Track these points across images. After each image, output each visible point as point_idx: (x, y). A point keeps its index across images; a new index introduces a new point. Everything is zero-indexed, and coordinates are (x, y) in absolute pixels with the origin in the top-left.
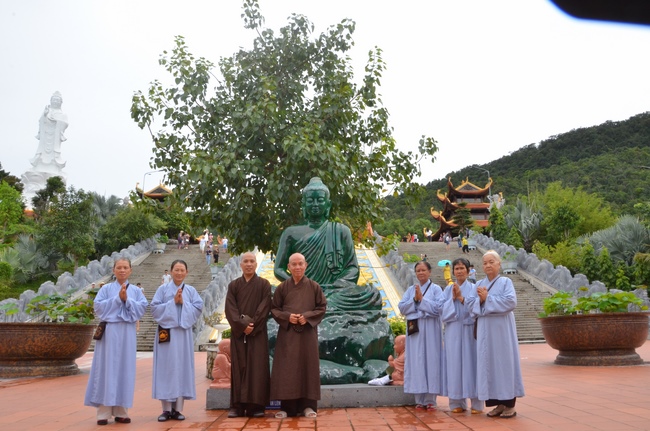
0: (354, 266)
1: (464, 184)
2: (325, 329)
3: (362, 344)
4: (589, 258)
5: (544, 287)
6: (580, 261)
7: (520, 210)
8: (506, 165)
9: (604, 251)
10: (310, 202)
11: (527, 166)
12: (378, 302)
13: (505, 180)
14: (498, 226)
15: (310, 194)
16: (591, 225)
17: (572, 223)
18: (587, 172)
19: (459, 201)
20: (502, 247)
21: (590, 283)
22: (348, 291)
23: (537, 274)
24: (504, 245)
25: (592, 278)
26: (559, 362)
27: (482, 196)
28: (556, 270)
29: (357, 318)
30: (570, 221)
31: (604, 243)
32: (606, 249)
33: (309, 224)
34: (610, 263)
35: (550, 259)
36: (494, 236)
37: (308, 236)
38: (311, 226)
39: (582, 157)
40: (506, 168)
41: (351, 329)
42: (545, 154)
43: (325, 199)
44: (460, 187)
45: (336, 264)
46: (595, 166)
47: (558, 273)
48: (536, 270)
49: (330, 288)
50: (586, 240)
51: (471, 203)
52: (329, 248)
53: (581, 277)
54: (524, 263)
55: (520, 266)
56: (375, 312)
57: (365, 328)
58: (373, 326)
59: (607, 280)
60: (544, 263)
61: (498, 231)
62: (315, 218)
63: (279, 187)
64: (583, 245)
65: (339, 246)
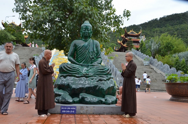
0: (100, 58)
1: (131, 31)
2: (89, 82)
3: (104, 89)
4: (177, 62)
5: (159, 71)
6: (173, 63)
7: (152, 42)
8: (146, 26)
9: (183, 60)
10: (84, 30)
11: (153, 27)
12: (110, 73)
13: (145, 31)
14: (143, 48)
15: (84, 27)
16: (178, 50)
17: (171, 49)
18: (176, 30)
19: (129, 38)
20: (144, 56)
21: (177, 71)
22: (99, 67)
23: (157, 67)
24: (145, 55)
25: (178, 70)
26: (171, 100)
27: (137, 36)
28: (164, 66)
29: (102, 78)
30: (171, 48)
31: (183, 57)
32: (184, 59)
33: (83, 40)
34: (185, 65)
35: (162, 61)
36: (141, 51)
37: (82, 45)
38: (84, 41)
39: (175, 25)
40: (146, 27)
41: (100, 82)
42: (161, 23)
43: (90, 30)
44: (129, 32)
45: (93, 56)
46: (180, 28)
47: (165, 67)
48: (156, 65)
49: (91, 66)
50: (176, 55)
51: (133, 39)
52: (91, 50)
53: (173, 69)
54: (152, 62)
55: (150, 63)
56: (109, 76)
57: (105, 83)
58: (108, 82)
59: (183, 71)
60: (160, 63)
61: (143, 49)
62: (86, 37)
63: (71, 24)
64: (175, 57)
65: (95, 49)
